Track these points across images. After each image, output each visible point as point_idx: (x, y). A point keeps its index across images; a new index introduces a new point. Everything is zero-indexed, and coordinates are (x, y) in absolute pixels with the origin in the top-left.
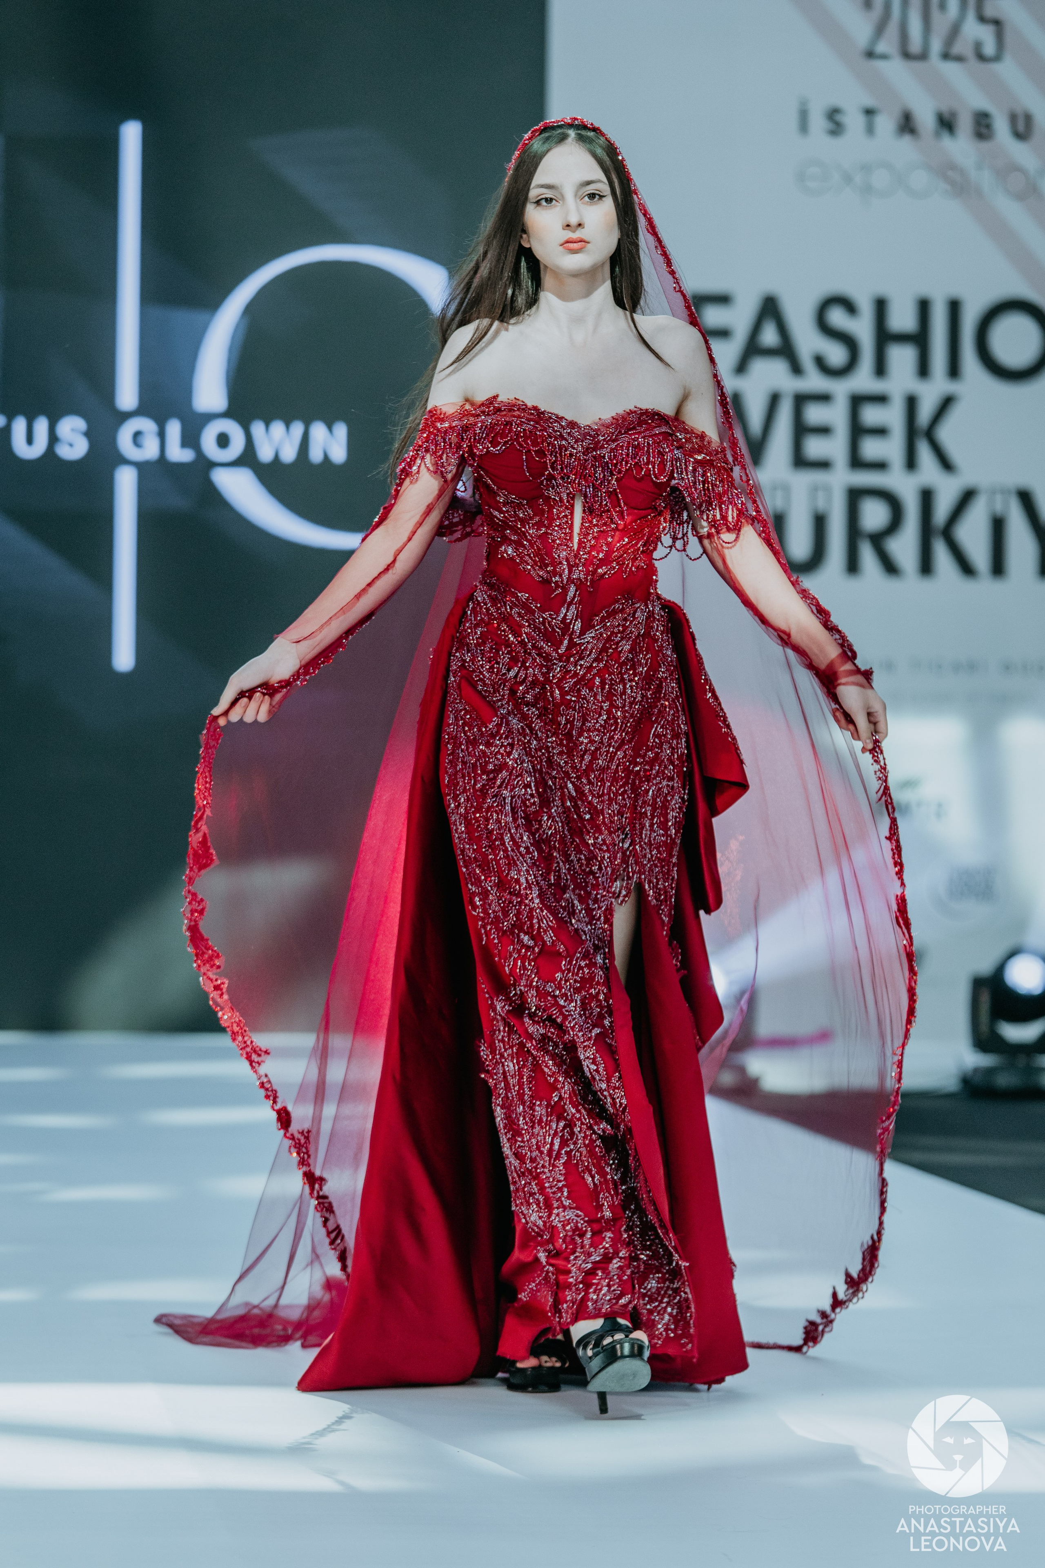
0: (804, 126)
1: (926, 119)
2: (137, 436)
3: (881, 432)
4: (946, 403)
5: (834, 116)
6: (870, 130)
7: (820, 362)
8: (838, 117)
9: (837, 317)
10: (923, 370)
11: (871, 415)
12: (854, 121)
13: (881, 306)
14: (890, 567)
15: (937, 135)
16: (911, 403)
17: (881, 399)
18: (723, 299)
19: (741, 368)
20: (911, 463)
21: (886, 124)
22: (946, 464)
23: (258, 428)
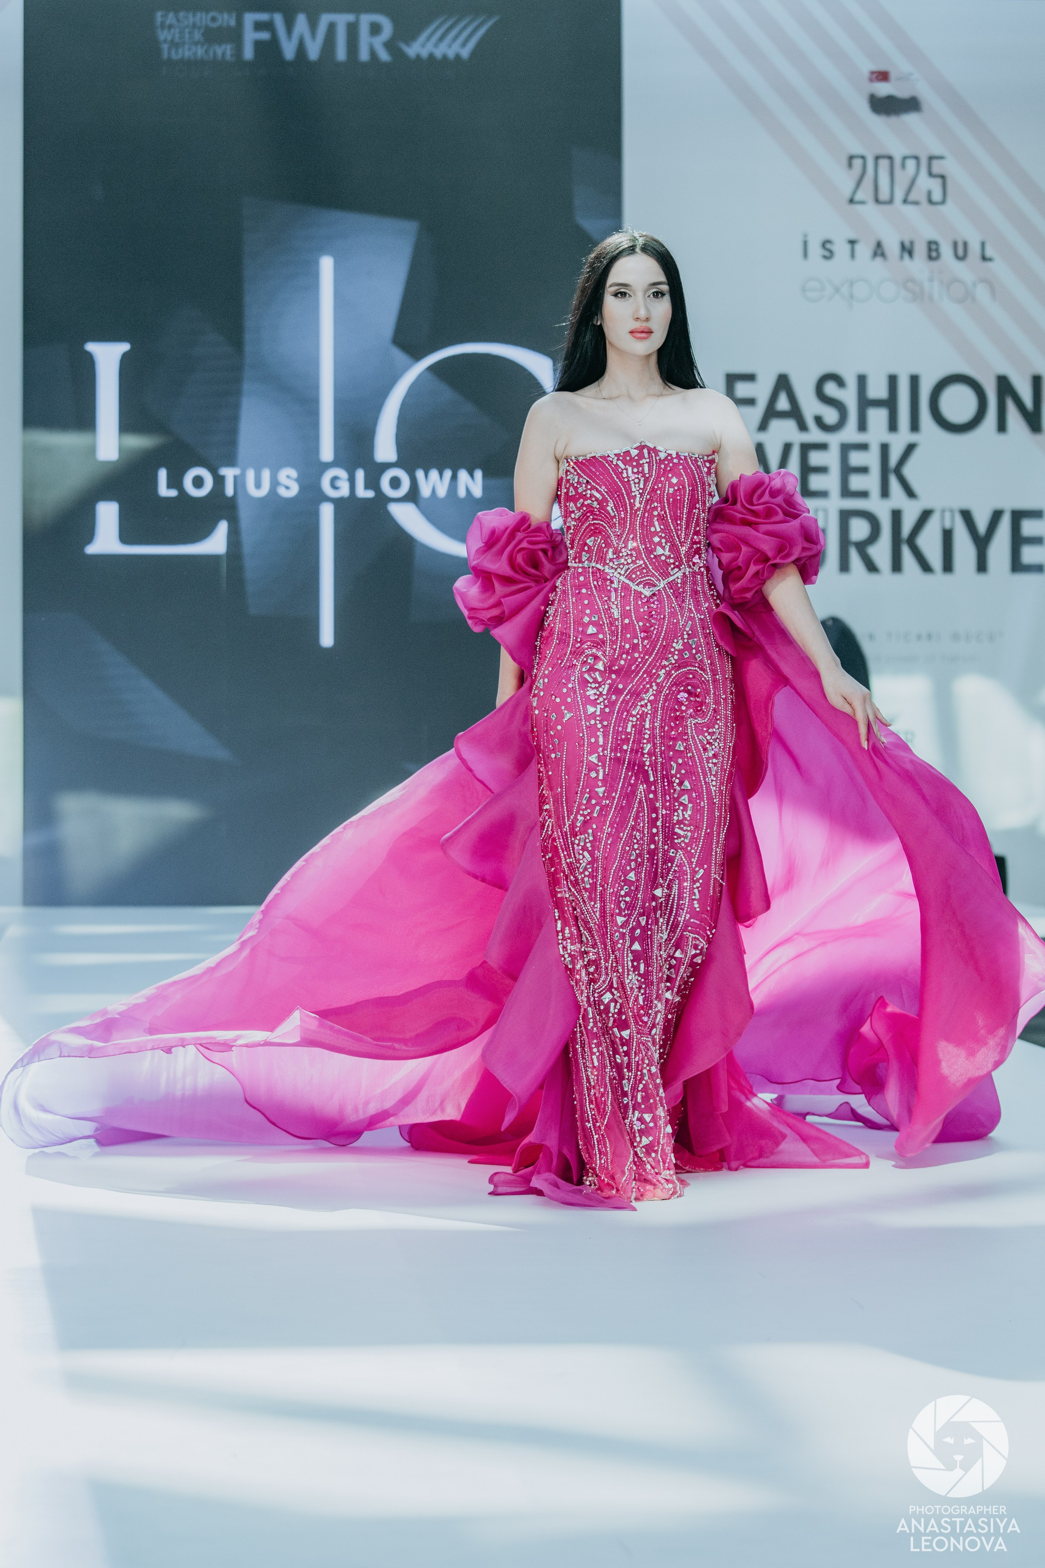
0: (805, 254)
1: (892, 247)
2: (334, 479)
3: (864, 470)
4: (910, 449)
5: (825, 244)
6: (853, 256)
7: (819, 420)
8: (828, 246)
9: (831, 389)
10: (893, 426)
11: (856, 459)
12: (841, 249)
13: (862, 380)
14: (871, 567)
15: (902, 257)
16: (885, 449)
17: (864, 447)
18: (750, 377)
19: (763, 426)
20: (885, 492)
21: (864, 250)
22: (910, 493)
23: (420, 474)
